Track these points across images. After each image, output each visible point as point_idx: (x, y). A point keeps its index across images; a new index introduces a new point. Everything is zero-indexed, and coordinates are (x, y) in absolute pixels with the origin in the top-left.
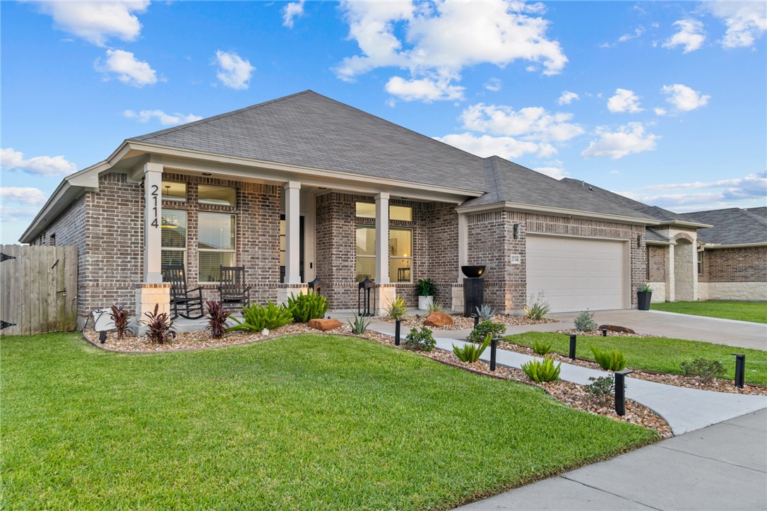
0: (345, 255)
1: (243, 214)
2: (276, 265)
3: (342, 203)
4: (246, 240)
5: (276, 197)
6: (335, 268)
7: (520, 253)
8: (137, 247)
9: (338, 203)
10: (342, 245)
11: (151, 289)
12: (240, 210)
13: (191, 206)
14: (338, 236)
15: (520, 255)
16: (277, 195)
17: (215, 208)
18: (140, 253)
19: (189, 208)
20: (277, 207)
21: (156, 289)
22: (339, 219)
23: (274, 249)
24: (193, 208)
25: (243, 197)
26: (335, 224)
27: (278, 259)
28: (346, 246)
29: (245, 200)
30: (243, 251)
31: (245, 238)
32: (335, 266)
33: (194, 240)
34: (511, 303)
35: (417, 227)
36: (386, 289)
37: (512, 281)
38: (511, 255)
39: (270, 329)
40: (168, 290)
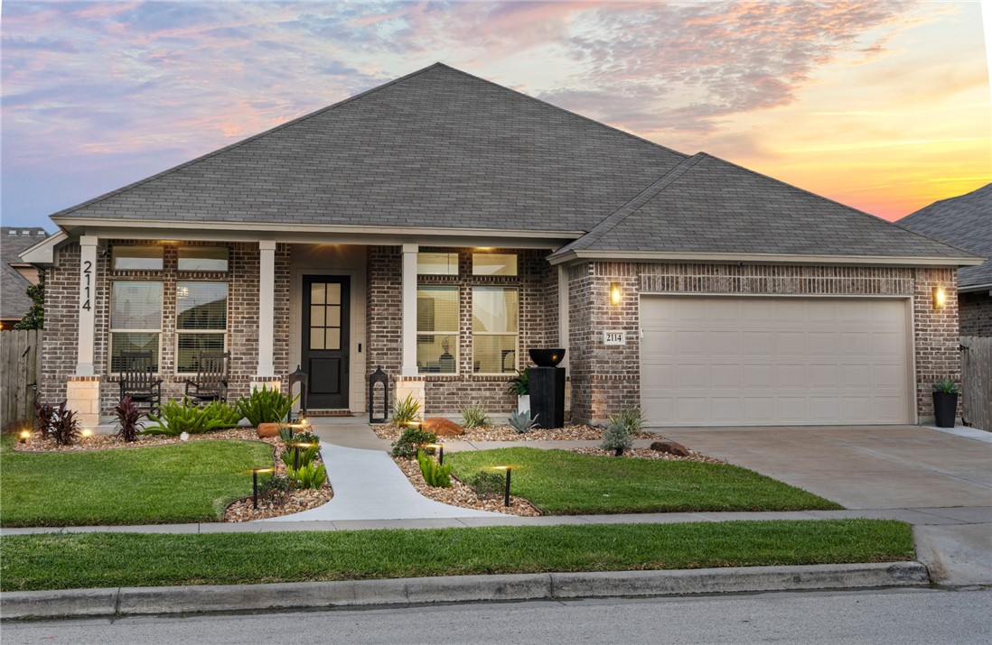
0: (393, 332)
1: (236, 281)
2: (282, 350)
3: (388, 257)
4: (240, 316)
5: (284, 255)
6: (375, 352)
7: (625, 328)
8: (101, 330)
9: (382, 256)
10: (387, 319)
11: (77, 382)
12: (232, 276)
13: (167, 276)
14: (381, 305)
15: (624, 332)
16: (286, 252)
17: (198, 276)
18: (103, 337)
19: (164, 278)
20: (286, 268)
22: (383, 279)
23: (280, 327)
24: (169, 278)
25: (237, 258)
26: (375, 288)
27: (285, 341)
28: (393, 319)
29: (240, 263)
30: (235, 331)
31: (239, 313)
32: (375, 350)
33: (170, 319)
34: (604, 407)
35: (524, 284)
36: (408, 384)
37: (607, 372)
38: (605, 332)
39: (191, 433)
40: (97, 384)
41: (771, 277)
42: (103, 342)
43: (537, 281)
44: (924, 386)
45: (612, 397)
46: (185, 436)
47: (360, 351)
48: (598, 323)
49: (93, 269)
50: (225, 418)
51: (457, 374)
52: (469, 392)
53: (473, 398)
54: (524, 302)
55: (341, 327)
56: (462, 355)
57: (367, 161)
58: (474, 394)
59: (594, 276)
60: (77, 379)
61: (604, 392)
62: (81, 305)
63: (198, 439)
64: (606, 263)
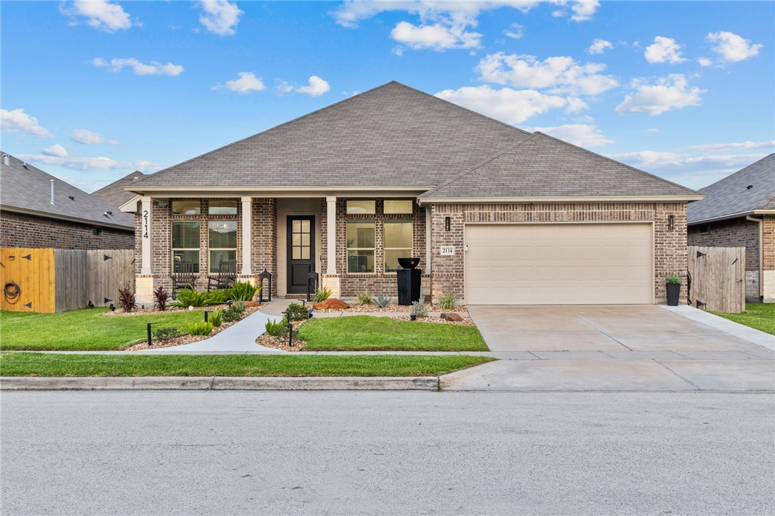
1: (241, 220)
5: (268, 204)
6: (324, 261)
7: (455, 245)
8: (166, 249)
11: (141, 278)
12: (238, 218)
13: (202, 218)
15: (454, 247)
16: (270, 203)
17: (219, 217)
18: (167, 253)
19: (200, 219)
21: (144, 278)
25: (241, 207)
26: (323, 222)
27: (270, 254)
30: (241, 249)
32: (324, 259)
33: (204, 242)
34: (441, 292)
35: (416, 218)
36: (329, 279)
37: (443, 272)
38: (442, 247)
39: (195, 306)
40: (152, 279)
41: (553, 211)
42: (167, 256)
44: (660, 279)
45: (446, 287)
46: (191, 308)
47: (320, 260)
48: (437, 242)
49: (149, 215)
50: (218, 298)
51: (375, 273)
52: (381, 284)
53: (383, 288)
54: (416, 229)
55: (310, 246)
56: (377, 262)
57: (319, 146)
58: (384, 285)
59: (435, 213)
60: (141, 276)
61: (442, 284)
62: (143, 235)
63: (198, 309)
64: (442, 205)
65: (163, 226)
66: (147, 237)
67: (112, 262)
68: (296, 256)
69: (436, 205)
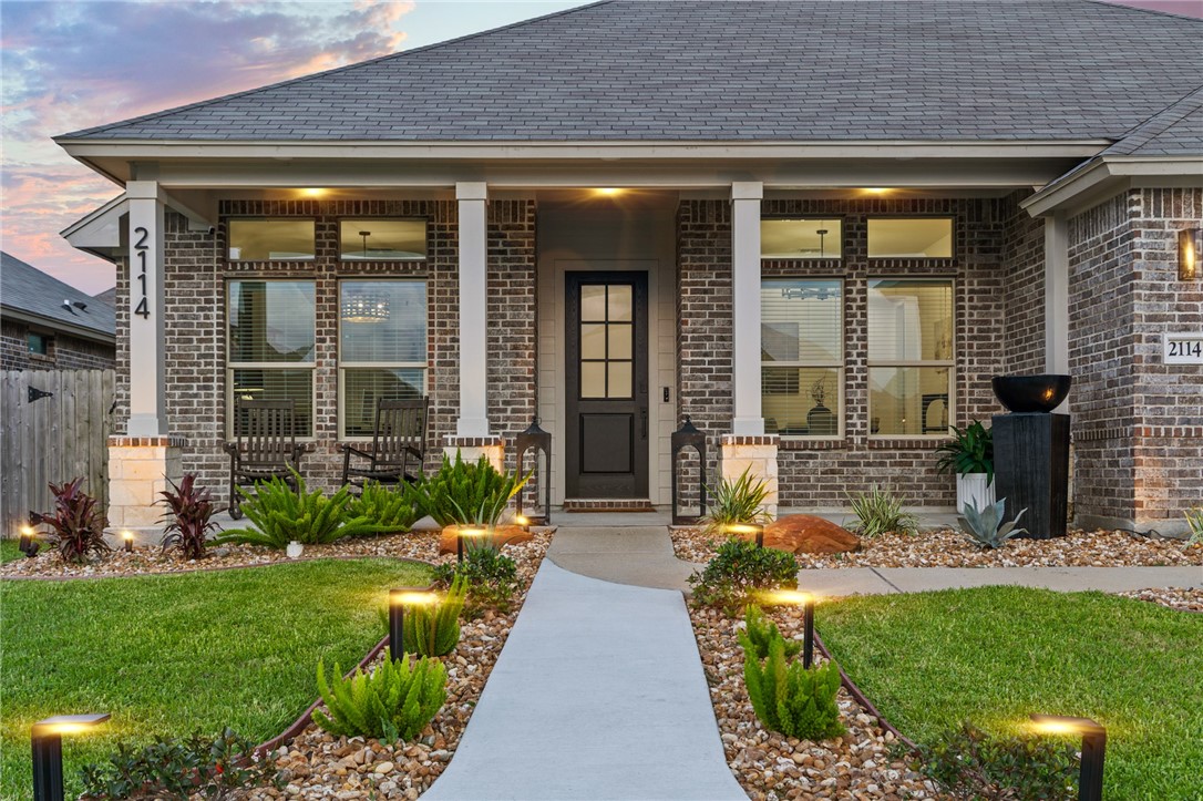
0: (721, 362)
1: (440, 276)
2: (523, 395)
3: (711, 227)
4: (448, 337)
5: (522, 228)
6: (689, 399)
8: (211, 364)
9: (700, 227)
10: (710, 338)
11: (127, 448)
12: (432, 268)
13: (320, 269)
14: (698, 315)
16: (526, 223)
17: (372, 267)
18: (215, 376)
19: (316, 273)
20: (526, 252)
21: (135, 449)
22: (702, 268)
23: (518, 355)
24: (324, 272)
25: (440, 236)
26: (687, 284)
27: (528, 379)
28: (722, 339)
29: (445, 244)
30: (440, 363)
31: (446, 333)
32: (688, 394)
33: (328, 343)
34: (1163, 493)
35: (967, 271)
36: (744, 450)
37: (1171, 421)
38: (1167, 336)
39: (307, 543)
40: (161, 451)
42: (215, 384)
43: (991, 267)
45: (1181, 473)
46: (294, 550)
47: (666, 400)
48: (1150, 318)
49: (151, 242)
50: (384, 513)
51: (840, 437)
52: (862, 468)
53: (870, 480)
54: (967, 304)
55: (633, 360)
56: (848, 402)
57: (669, 57)
58: (872, 472)
59: (1142, 219)
60: (126, 443)
61: (1164, 464)
62: (134, 306)
63: (319, 555)
64: (1168, 191)
65: (199, 293)
66: (146, 314)
67: (52, 407)
68: (592, 388)
69: (1147, 191)
